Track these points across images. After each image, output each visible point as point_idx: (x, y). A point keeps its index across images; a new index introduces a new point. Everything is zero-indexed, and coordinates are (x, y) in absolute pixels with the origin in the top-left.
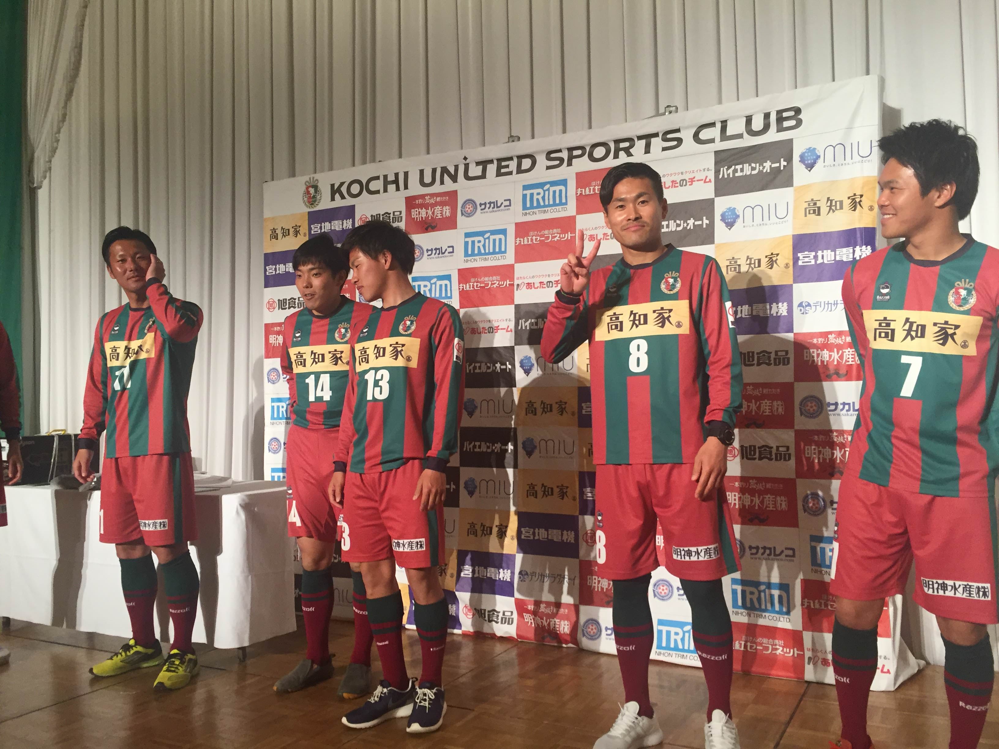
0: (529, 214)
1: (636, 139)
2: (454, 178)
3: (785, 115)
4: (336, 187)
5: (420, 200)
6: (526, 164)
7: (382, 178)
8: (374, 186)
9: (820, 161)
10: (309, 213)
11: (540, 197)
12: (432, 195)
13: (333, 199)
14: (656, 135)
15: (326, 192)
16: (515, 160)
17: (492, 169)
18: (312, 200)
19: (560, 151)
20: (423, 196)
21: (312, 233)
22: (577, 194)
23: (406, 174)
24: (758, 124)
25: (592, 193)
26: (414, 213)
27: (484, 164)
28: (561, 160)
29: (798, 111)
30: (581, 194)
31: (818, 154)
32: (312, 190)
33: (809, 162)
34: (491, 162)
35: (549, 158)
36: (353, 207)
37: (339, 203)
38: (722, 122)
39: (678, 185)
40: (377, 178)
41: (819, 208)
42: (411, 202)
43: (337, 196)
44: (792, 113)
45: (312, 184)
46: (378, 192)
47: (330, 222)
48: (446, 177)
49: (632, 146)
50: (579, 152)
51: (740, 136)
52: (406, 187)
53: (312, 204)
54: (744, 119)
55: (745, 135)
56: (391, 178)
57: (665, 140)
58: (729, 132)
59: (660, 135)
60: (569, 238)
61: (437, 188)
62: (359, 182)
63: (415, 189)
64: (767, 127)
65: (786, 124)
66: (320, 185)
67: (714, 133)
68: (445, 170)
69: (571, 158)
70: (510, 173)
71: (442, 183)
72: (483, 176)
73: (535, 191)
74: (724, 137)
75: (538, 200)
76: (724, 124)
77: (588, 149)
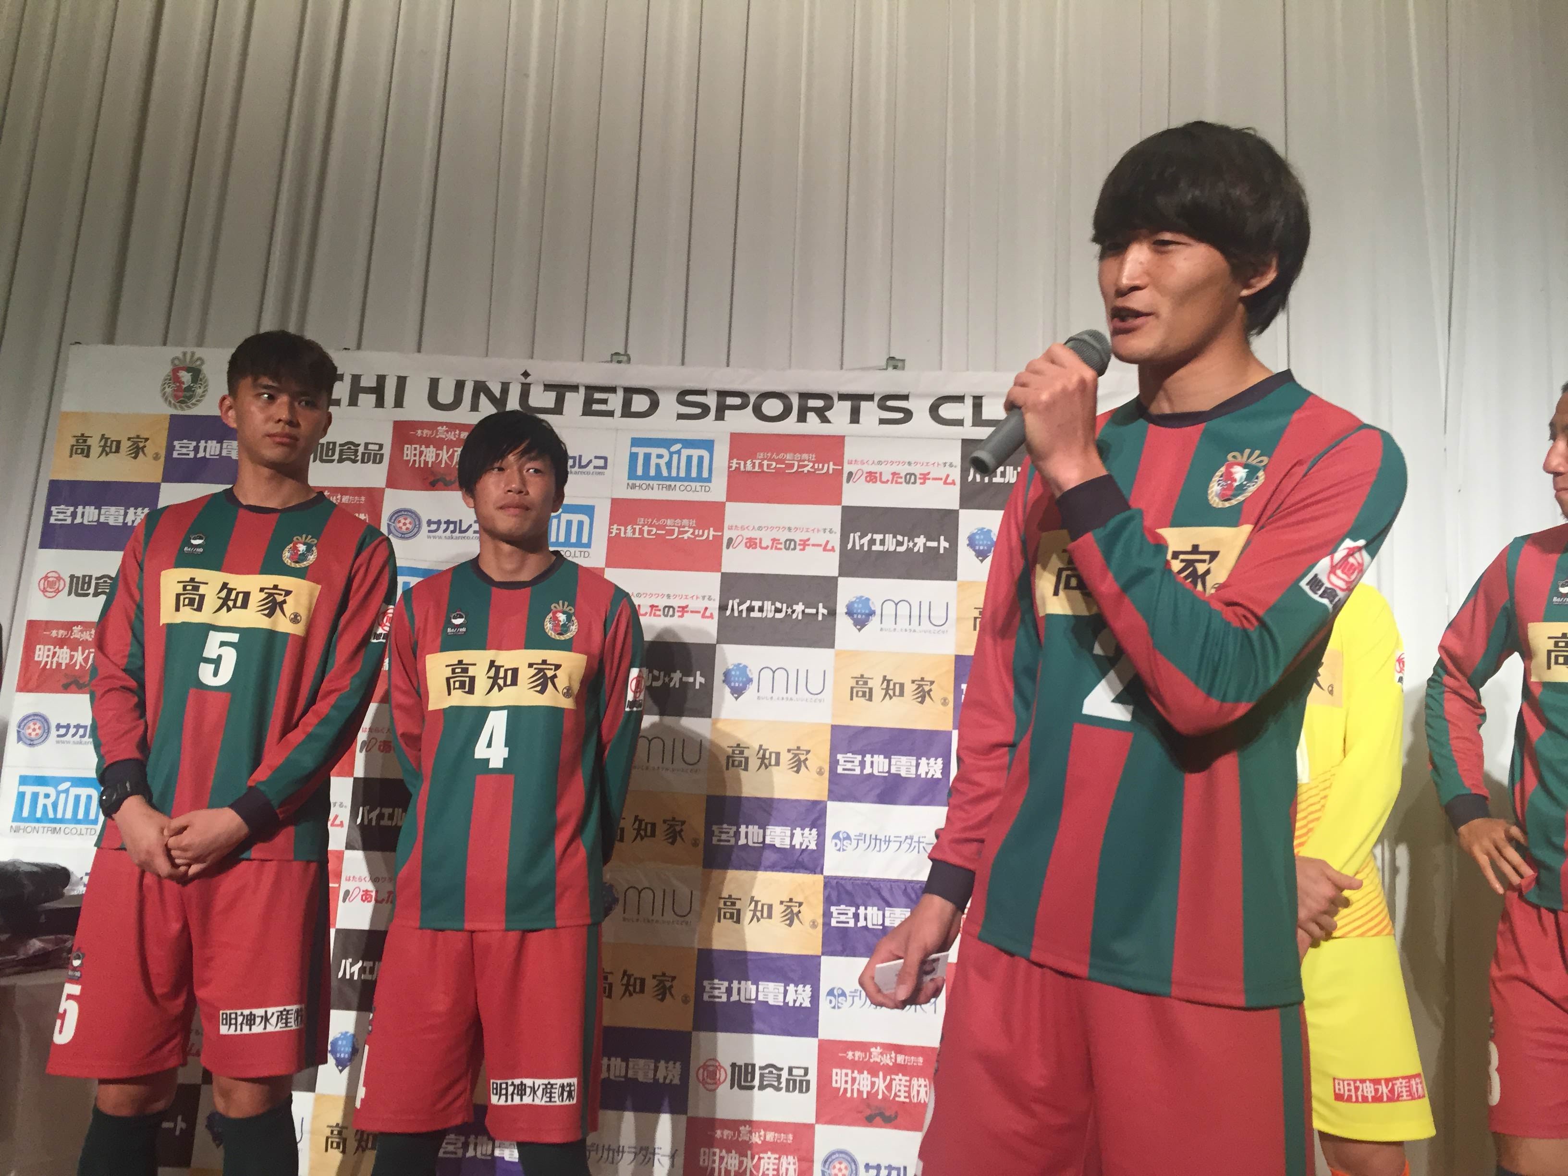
0: (640, 486)
1: (836, 399)
5: (425, 431)
6: (640, 403)
7: (348, 383)
10: (173, 417)
11: (662, 462)
12: (452, 426)
14: (870, 398)
15: (217, 383)
16: (620, 394)
17: (575, 400)
18: (183, 395)
19: (704, 393)
20: (433, 425)
21: (175, 456)
22: (730, 467)
23: (402, 381)
25: (757, 469)
26: (409, 452)
27: (560, 389)
28: (706, 409)
30: (738, 469)
32: (185, 376)
34: (574, 388)
35: (682, 402)
38: (975, 397)
39: (902, 480)
42: (405, 432)
45: (188, 364)
47: (220, 442)
49: (829, 407)
50: (737, 401)
52: (399, 404)
53: (183, 402)
56: (368, 382)
57: (882, 407)
58: (986, 415)
59: (877, 399)
60: (711, 538)
61: (463, 416)
63: (418, 410)
67: (964, 411)
68: (481, 389)
69: (722, 406)
70: (611, 414)
72: (558, 410)
74: (978, 421)
75: (658, 466)
76: (978, 401)
77: (752, 399)
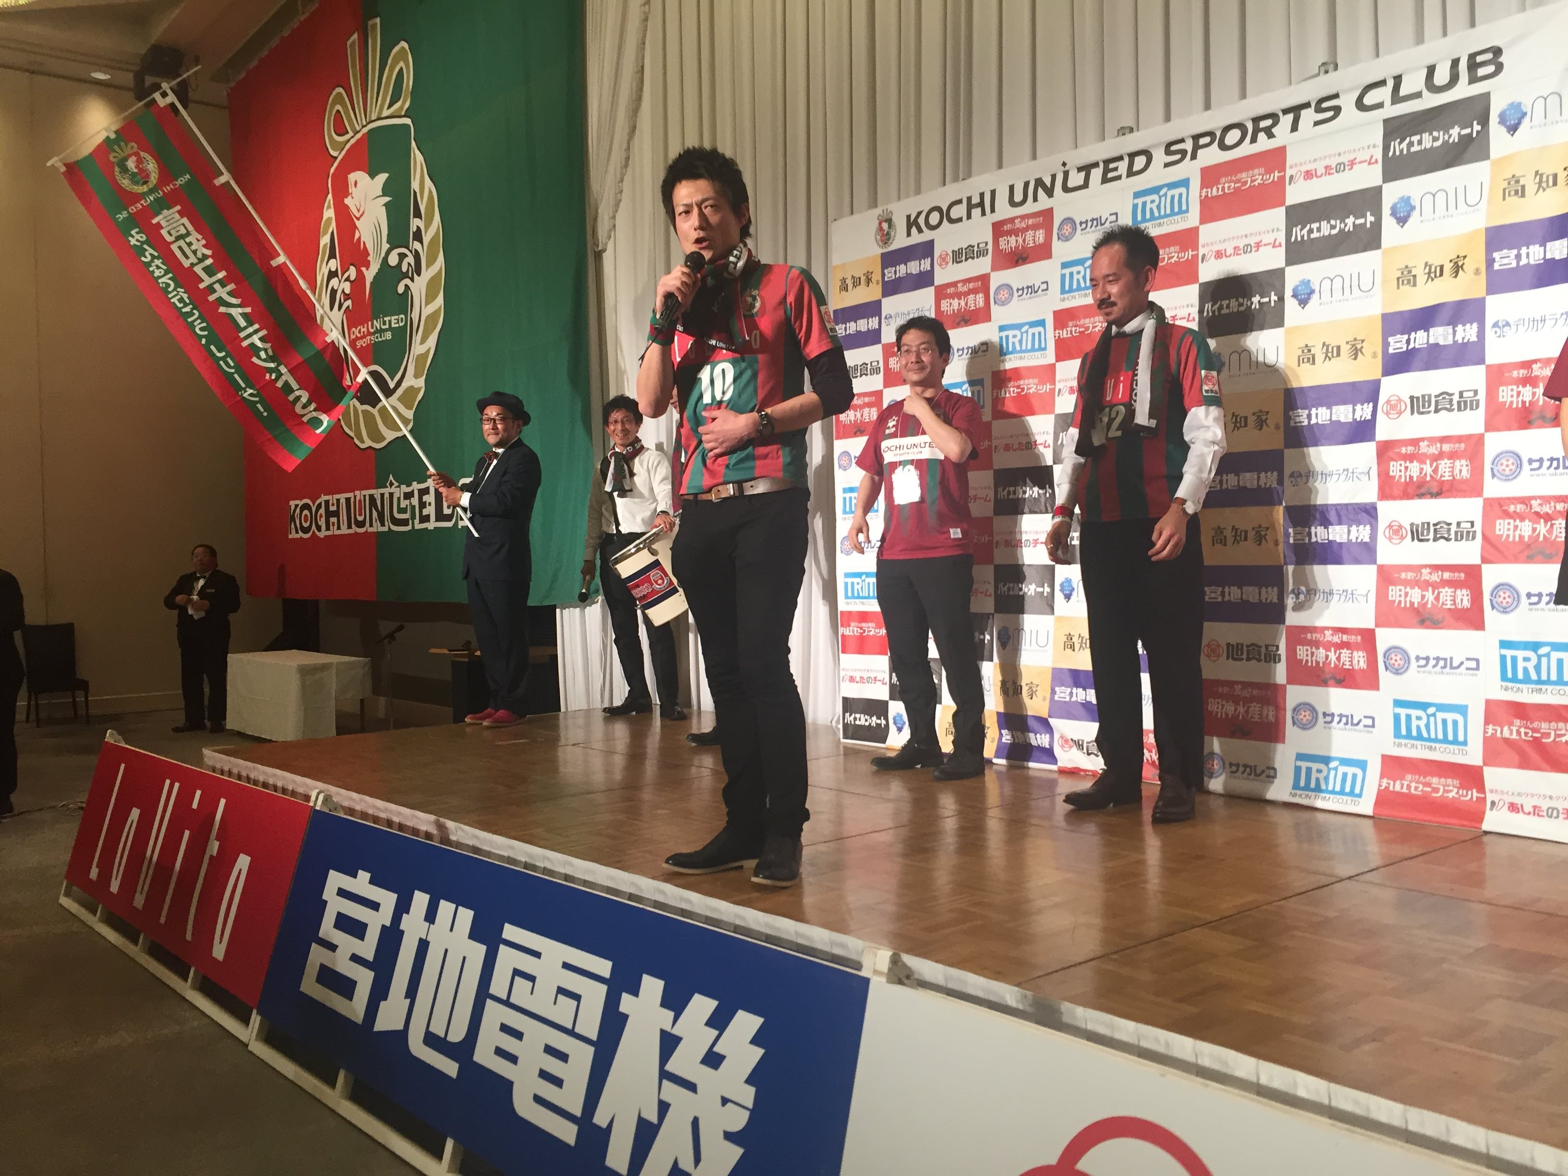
1: (1281, 114)
2: (1050, 192)
3: (1479, 59)
4: (912, 219)
5: (1009, 226)
6: (1140, 162)
7: (965, 201)
8: (955, 213)
9: (1526, 120)
10: (882, 254)
11: (1154, 206)
12: (1023, 217)
13: (909, 234)
14: (1307, 105)
15: (901, 225)
16: (1125, 160)
17: (1096, 174)
18: (885, 238)
19: (1182, 141)
20: (1012, 220)
21: (886, 279)
22: (1201, 196)
23: (993, 193)
24: (1442, 77)
26: (1003, 242)
27: (1087, 169)
28: (1184, 153)
29: (1497, 51)
30: (1206, 196)
31: (1525, 110)
32: (885, 226)
33: (1512, 122)
34: (1096, 165)
35: (1168, 152)
36: (931, 243)
37: (916, 238)
38: (1395, 78)
39: (1334, 171)
40: (959, 202)
41: (1523, 187)
42: (998, 229)
43: (914, 230)
44: (1489, 56)
45: (886, 217)
46: (960, 220)
47: (906, 264)
48: (1041, 192)
49: (1275, 124)
50: (1207, 140)
51: (1418, 95)
52: (993, 210)
53: (886, 243)
54: (1425, 71)
55: (1425, 93)
56: (976, 200)
57: (1319, 110)
58: (1403, 92)
59: (1313, 105)
61: (1030, 207)
62: (938, 209)
63: (1004, 211)
64: (1454, 79)
65: (1481, 72)
66: (894, 219)
67: (1383, 94)
68: (1039, 182)
69: (1196, 147)
70: (1119, 178)
71: (1035, 199)
72: (1086, 185)
73: (1148, 199)
74: (1396, 98)
75: (1151, 210)
76: (1398, 79)
77: (1218, 135)
